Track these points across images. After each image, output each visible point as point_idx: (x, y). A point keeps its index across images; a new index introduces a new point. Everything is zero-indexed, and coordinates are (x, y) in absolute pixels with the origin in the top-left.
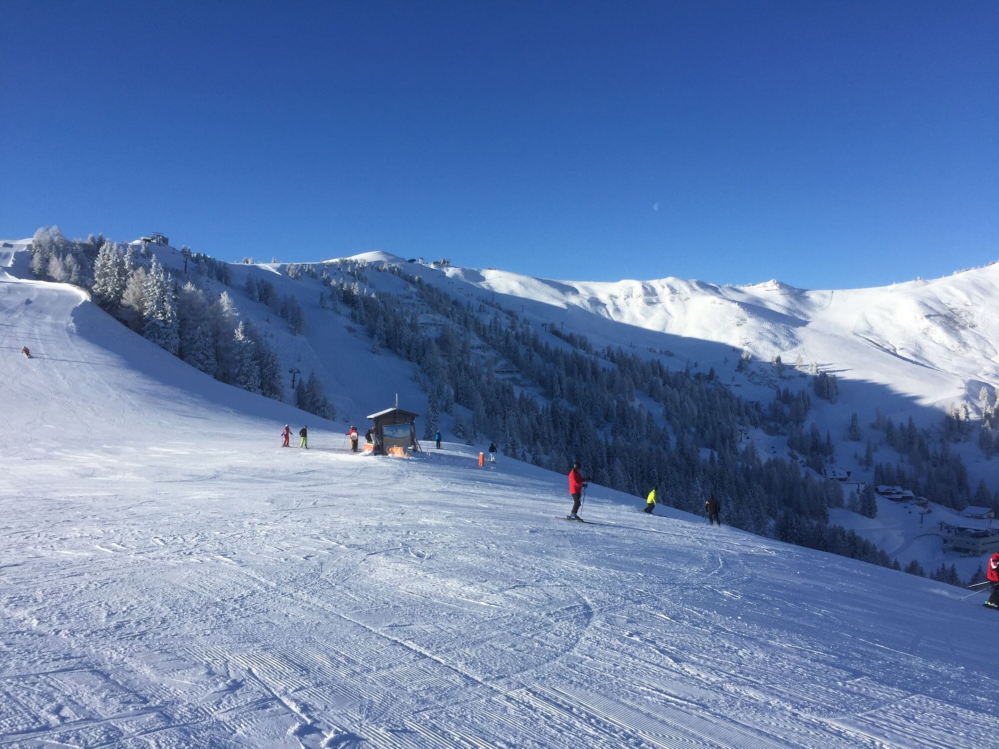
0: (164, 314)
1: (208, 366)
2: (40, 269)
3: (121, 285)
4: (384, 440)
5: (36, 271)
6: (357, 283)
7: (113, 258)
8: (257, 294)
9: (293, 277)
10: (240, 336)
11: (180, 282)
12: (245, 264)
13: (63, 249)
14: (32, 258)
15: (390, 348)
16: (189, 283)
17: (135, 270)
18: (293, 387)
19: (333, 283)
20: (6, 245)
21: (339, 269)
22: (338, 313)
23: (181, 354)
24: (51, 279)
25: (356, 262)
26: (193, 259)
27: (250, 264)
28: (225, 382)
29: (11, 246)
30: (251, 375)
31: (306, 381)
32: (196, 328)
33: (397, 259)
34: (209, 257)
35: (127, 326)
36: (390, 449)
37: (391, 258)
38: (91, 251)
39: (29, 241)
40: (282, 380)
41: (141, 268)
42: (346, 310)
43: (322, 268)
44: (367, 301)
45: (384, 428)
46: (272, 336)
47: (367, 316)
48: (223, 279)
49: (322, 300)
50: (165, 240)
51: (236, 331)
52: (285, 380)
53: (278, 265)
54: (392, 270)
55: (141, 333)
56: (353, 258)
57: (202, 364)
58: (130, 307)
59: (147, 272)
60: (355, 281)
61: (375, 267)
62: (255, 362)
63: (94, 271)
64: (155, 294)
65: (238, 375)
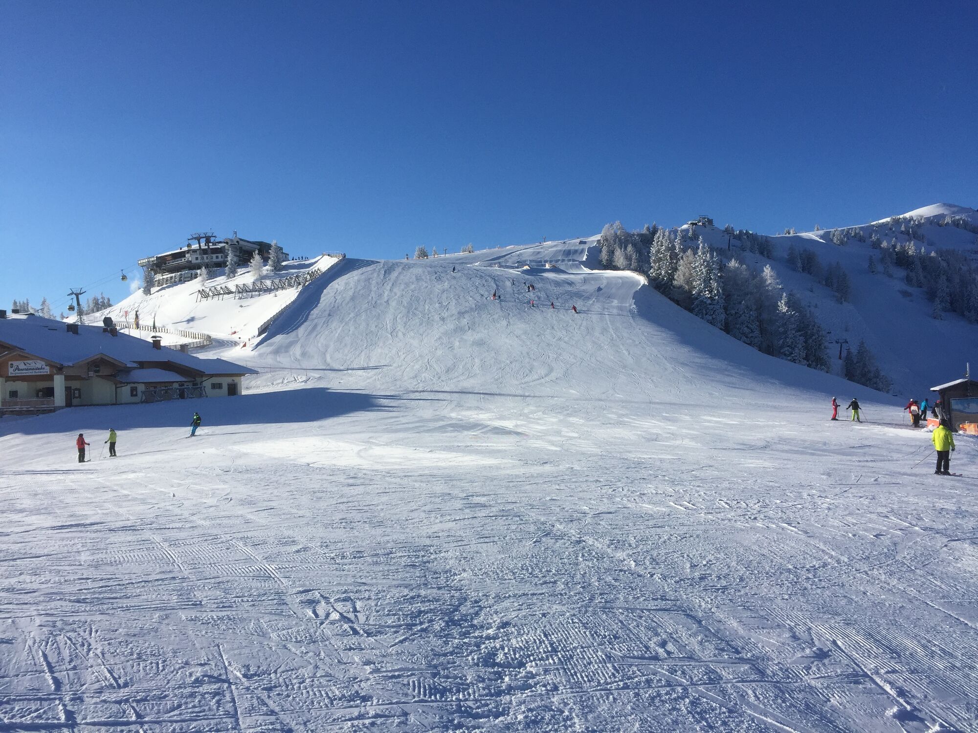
0: (711, 292)
1: (752, 339)
2: (607, 260)
3: (672, 268)
4: (953, 415)
5: (604, 262)
6: (912, 242)
7: (665, 244)
8: (799, 265)
9: (838, 242)
10: (784, 309)
11: (724, 260)
12: (787, 235)
13: (624, 241)
14: (601, 251)
15: (955, 311)
16: (733, 260)
17: (684, 252)
18: (840, 358)
19: (884, 244)
20: (581, 243)
21: (891, 229)
22: (890, 276)
23: (727, 329)
24: (616, 268)
25: (911, 219)
26: (735, 237)
27: (791, 235)
28: (769, 354)
29: (585, 243)
30: (795, 346)
31: (854, 351)
32: (740, 303)
33: (962, 210)
34: (751, 232)
35: (678, 304)
36: (961, 426)
37: (955, 209)
38: (647, 240)
39: (598, 237)
40: (828, 351)
41: (689, 251)
42: (901, 273)
43: (871, 230)
44: (925, 263)
45: (953, 402)
46: (816, 306)
47: (925, 277)
48: (765, 253)
49: (871, 264)
50: (710, 222)
51: (779, 303)
52: (832, 351)
53: (821, 232)
54: (956, 224)
55: (691, 310)
56: (907, 215)
57: (747, 337)
58: (681, 287)
59: (695, 253)
60: (910, 241)
61: (934, 222)
62: (800, 333)
63: (650, 257)
64: (702, 273)
65: (782, 347)
